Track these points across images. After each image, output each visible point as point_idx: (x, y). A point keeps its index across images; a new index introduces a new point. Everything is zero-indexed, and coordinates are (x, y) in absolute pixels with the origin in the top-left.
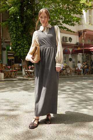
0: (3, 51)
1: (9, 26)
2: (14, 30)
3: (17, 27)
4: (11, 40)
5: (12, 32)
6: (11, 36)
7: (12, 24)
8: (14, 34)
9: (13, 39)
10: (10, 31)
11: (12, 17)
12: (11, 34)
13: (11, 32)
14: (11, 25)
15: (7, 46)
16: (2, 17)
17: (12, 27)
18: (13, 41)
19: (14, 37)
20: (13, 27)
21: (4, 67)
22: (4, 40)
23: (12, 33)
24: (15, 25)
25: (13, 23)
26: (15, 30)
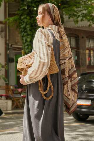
0: (10, 64)
1: (20, 23)
2: (28, 29)
3: (33, 25)
4: (24, 46)
5: (25, 32)
6: (23, 40)
7: (25, 20)
8: (28, 36)
9: (26, 44)
10: (21, 32)
11: (24, 9)
12: (23, 37)
13: (22, 34)
14: (23, 22)
15: (16, 55)
16: (9, 7)
17: (24, 25)
18: (26, 47)
19: (28, 41)
20: (27, 24)
21: (12, 90)
22: (11, 45)
23: (25, 34)
24: (29, 21)
25: (26, 18)
26: (30, 30)
